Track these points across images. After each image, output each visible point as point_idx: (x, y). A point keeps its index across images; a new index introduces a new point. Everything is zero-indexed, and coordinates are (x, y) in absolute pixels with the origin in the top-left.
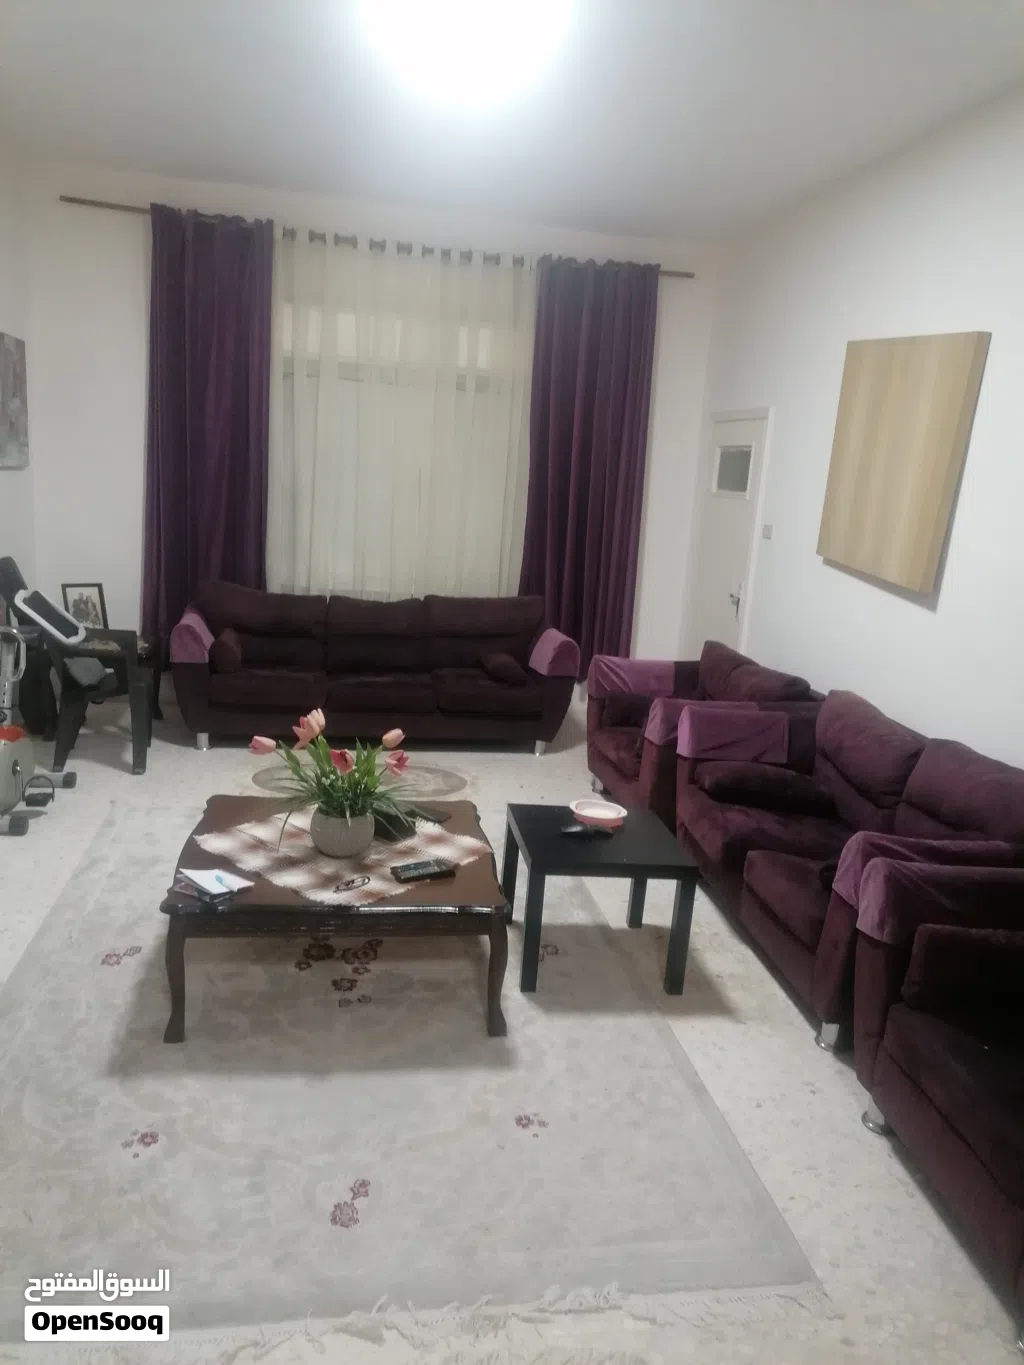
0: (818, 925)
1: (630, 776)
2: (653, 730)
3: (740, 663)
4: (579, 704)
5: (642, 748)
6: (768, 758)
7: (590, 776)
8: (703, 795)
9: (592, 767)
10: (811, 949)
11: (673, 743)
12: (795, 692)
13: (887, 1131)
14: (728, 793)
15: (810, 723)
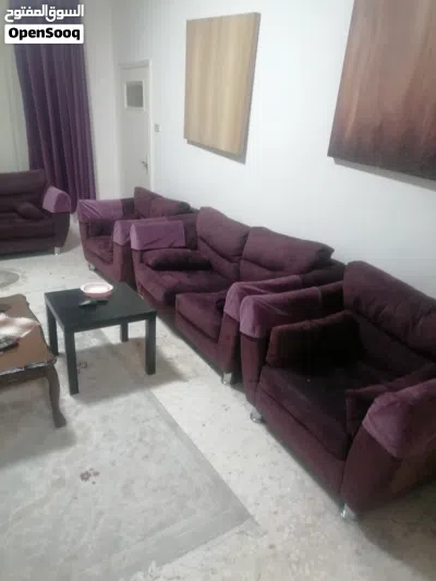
0: (218, 329)
1: (109, 262)
2: (117, 237)
3: (154, 197)
4: (74, 224)
5: (112, 247)
6: (177, 244)
7: (86, 262)
8: (149, 269)
9: (87, 259)
10: (216, 340)
11: (129, 244)
12: (183, 210)
13: (263, 421)
14: (161, 267)
15: (193, 225)
